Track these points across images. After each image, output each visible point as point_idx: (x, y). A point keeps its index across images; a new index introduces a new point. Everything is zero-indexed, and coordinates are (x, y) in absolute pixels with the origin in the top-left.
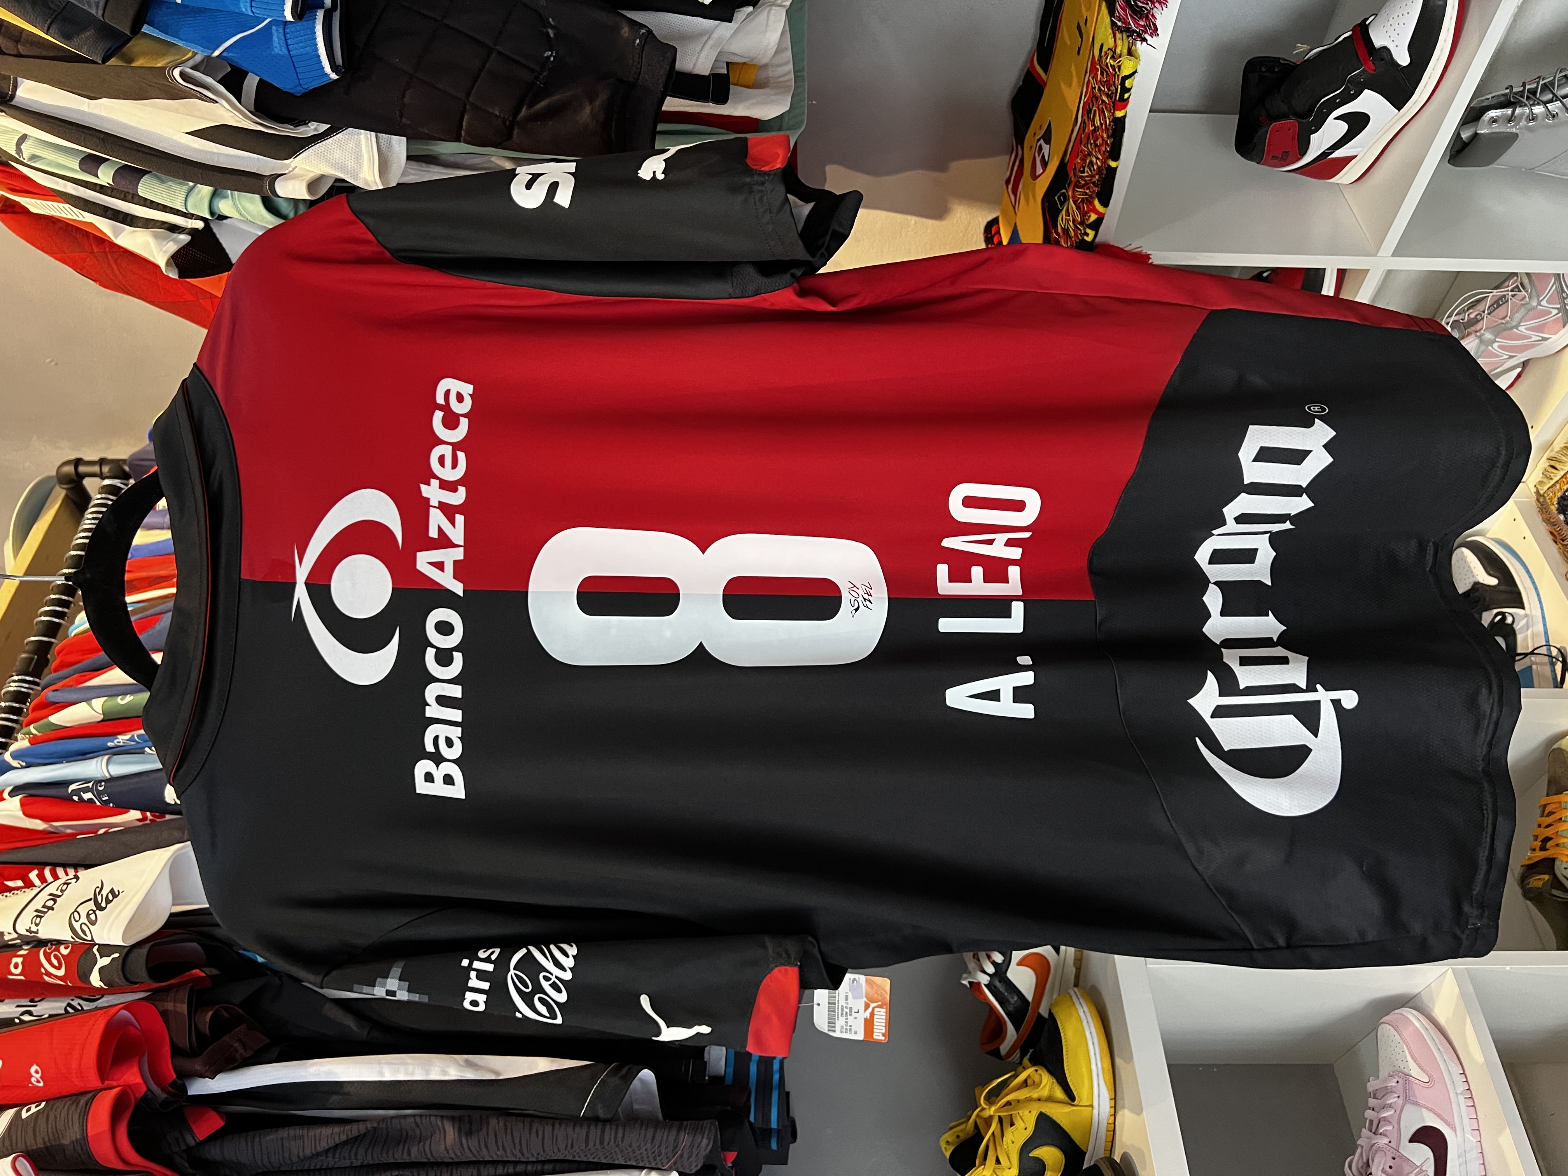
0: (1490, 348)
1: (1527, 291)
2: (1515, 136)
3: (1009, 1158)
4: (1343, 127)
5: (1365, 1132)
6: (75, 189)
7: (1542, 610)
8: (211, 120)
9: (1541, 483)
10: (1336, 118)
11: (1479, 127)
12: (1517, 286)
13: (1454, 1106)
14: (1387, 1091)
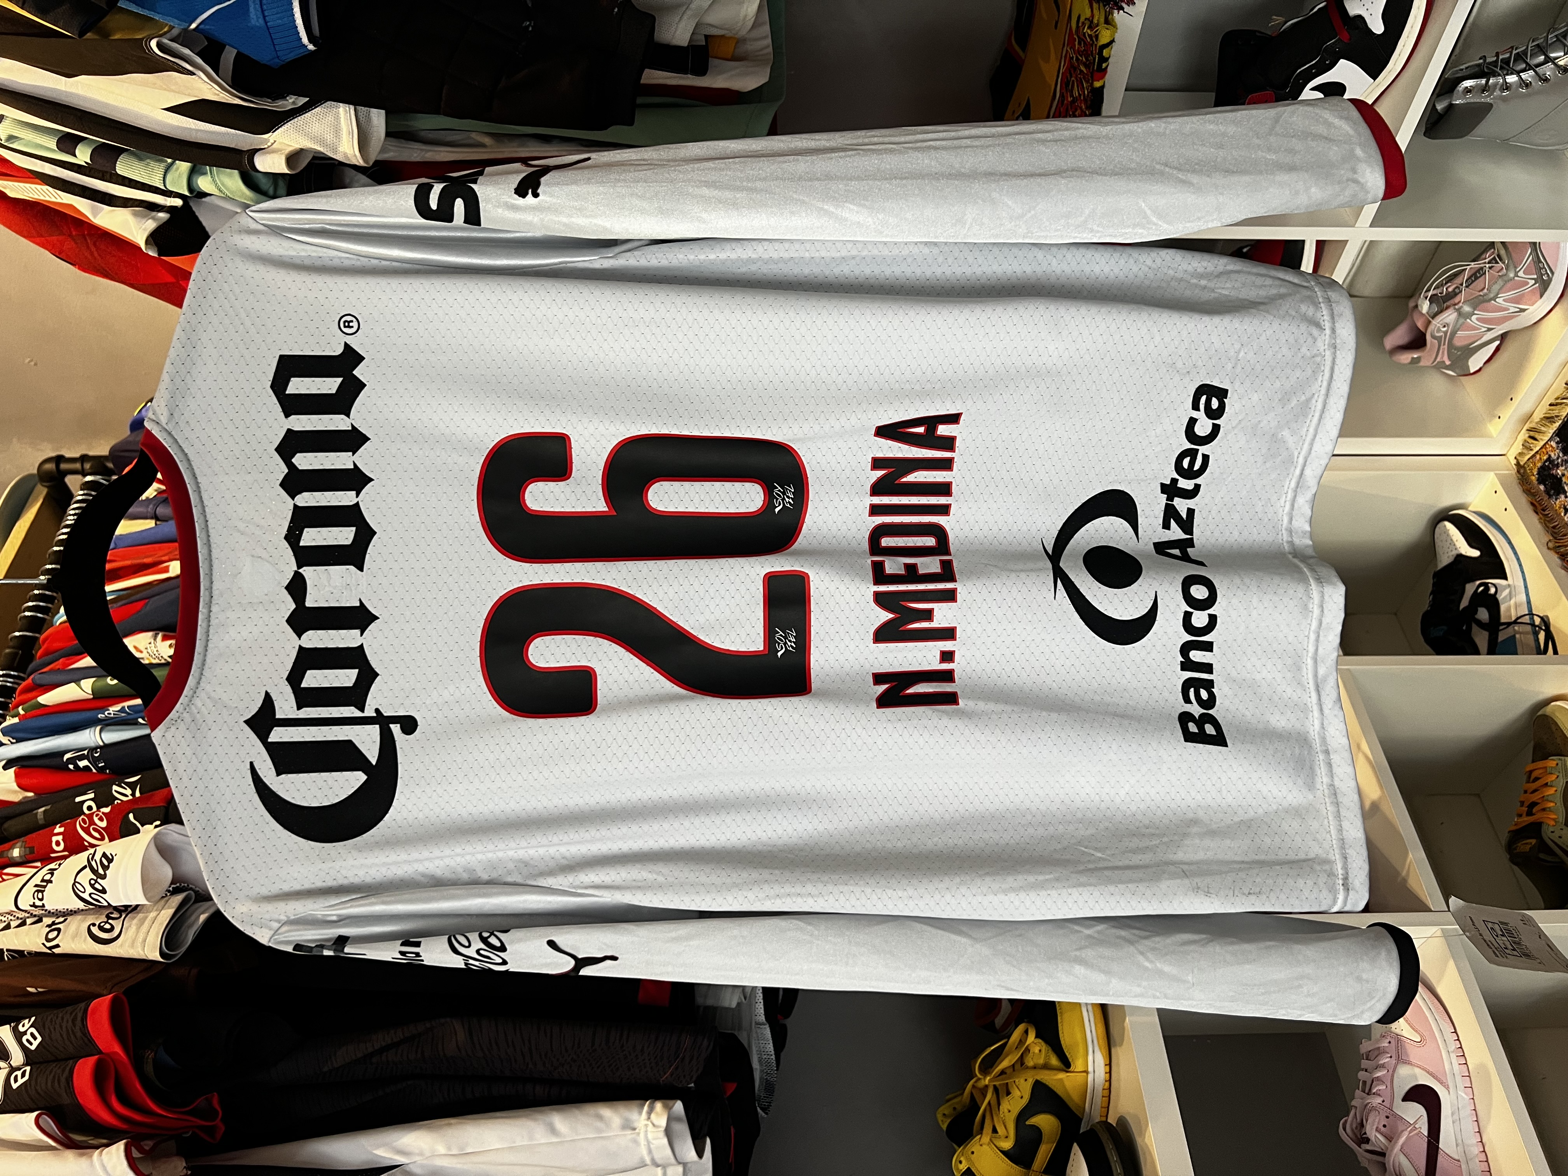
0: (1468, 320)
2: (1490, 106)
3: (1005, 1126)
5: (1358, 1093)
6: (52, 169)
7: (1525, 580)
8: (189, 95)
9: (1520, 454)
10: (1312, 89)
11: (1454, 98)
12: (1494, 257)
13: (1447, 1065)
14: (1379, 1053)
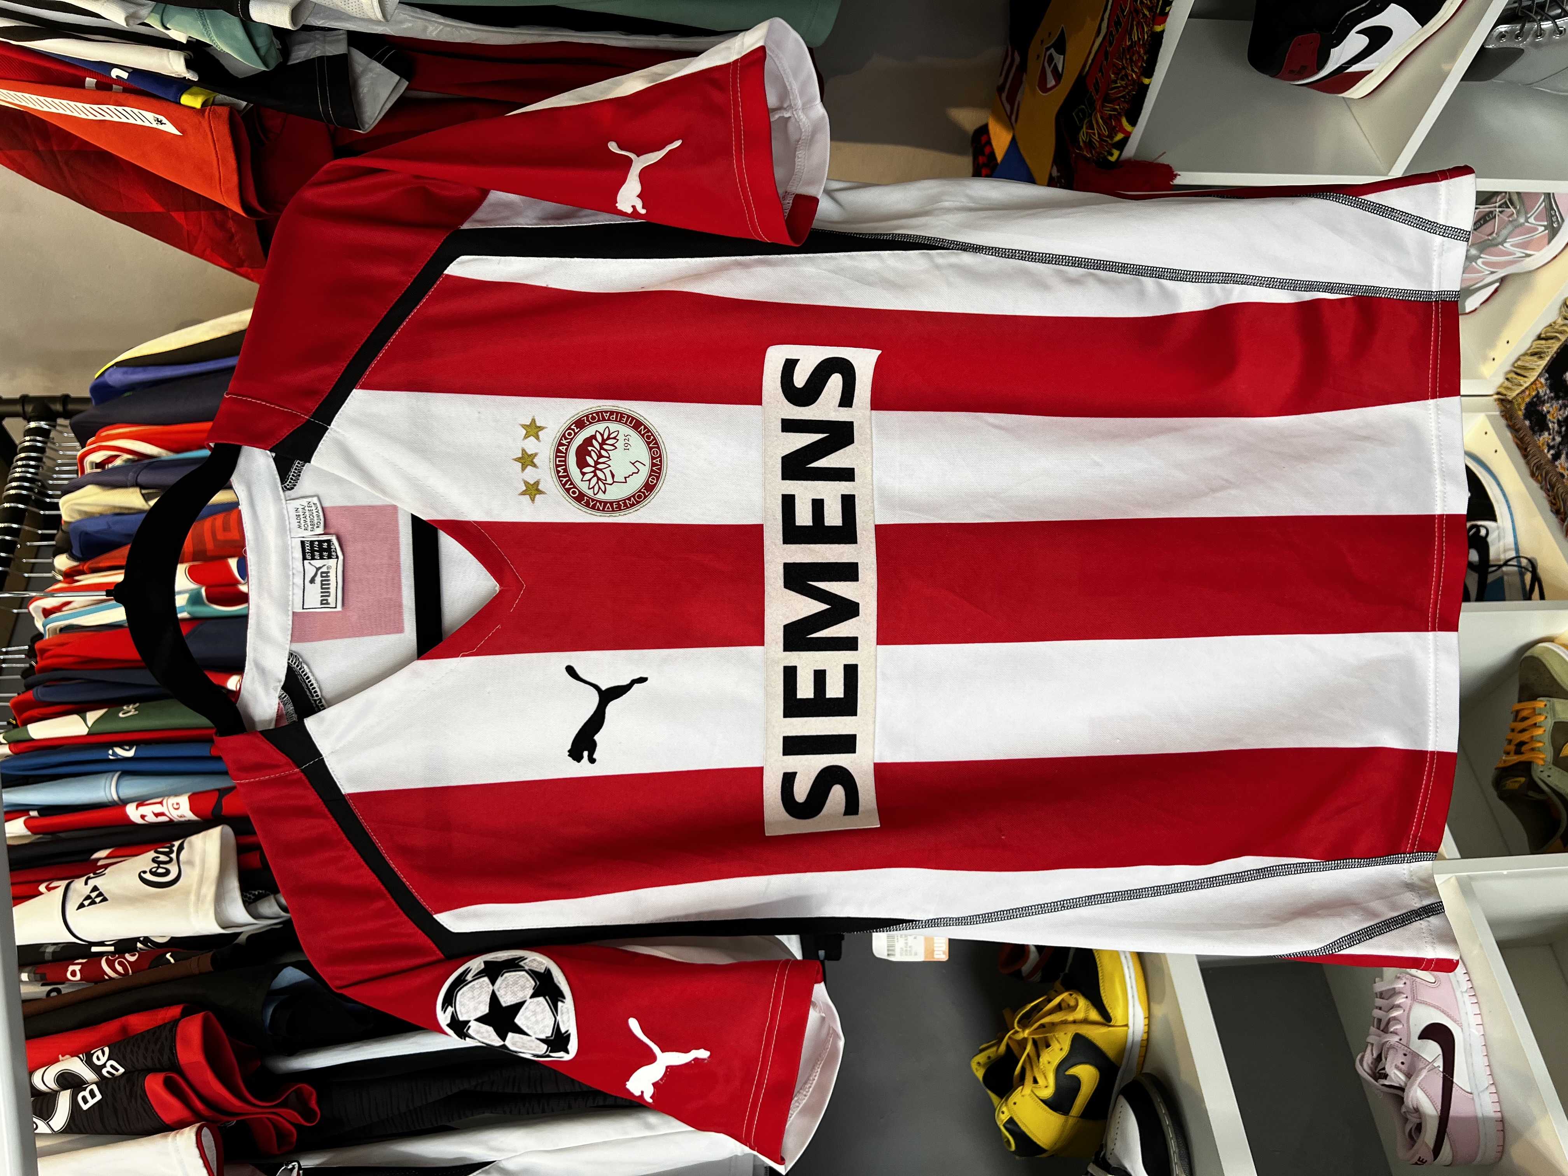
1: (1515, 208)
2: (1521, 52)
3: (1045, 1077)
4: (1364, 41)
5: (1373, 1029)
7: (1513, 521)
10: (1358, 32)
12: (1506, 202)
13: (1461, 1004)
14: (1394, 993)
